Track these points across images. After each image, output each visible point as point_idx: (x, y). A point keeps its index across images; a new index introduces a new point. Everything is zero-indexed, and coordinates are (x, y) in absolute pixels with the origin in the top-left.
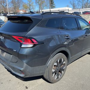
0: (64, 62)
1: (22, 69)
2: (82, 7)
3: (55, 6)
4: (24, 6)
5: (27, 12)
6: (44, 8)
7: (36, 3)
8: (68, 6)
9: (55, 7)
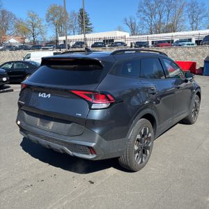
0: (150, 135)
1: (93, 145)
2: (149, 31)
9: (93, 30)
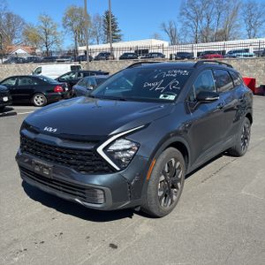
2: (193, 39)
3: (120, 36)
4: (26, 33)
5: (38, 51)
6: (90, 41)
7: (65, 27)
8: (156, 37)
9: (122, 38)
